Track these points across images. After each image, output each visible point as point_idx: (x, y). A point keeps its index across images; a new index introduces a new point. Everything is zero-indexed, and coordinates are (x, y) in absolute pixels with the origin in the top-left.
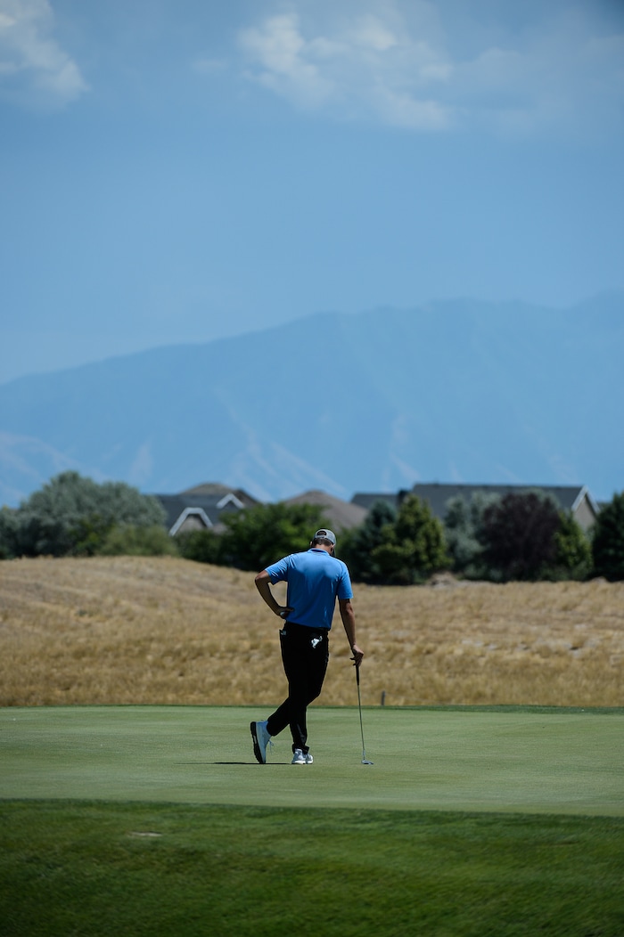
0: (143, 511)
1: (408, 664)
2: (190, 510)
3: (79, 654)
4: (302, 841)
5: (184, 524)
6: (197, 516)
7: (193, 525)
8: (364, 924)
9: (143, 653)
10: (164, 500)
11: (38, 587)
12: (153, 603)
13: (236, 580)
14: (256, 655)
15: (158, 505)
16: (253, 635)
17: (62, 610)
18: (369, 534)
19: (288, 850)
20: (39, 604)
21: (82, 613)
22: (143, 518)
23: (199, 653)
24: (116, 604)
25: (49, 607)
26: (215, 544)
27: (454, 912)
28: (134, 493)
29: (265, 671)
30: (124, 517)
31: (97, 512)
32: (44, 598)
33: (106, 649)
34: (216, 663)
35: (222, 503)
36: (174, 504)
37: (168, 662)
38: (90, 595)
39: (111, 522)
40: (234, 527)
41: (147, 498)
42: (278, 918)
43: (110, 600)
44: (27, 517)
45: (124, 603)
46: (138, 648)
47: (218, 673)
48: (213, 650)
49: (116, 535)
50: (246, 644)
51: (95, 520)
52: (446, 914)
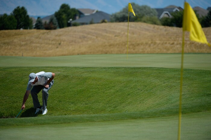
0: (152, 12)
1: (188, 46)
2: (165, 12)
3: (110, 45)
4: (88, 73)
5: (163, 15)
6: (167, 14)
7: (166, 16)
8: (97, 89)
9: (125, 45)
10: (158, 10)
11: (105, 30)
12: (133, 33)
13: (154, 28)
14: (152, 45)
15: (156, 11)
16: (152, 40)
17: (110, 35)
18: (209, 17)
19: (85, 75)
20: (105, 34)
21: (115, 36)
22: (152, 14)
23: (138, 45)
24: (124, 34)
25: (108, 35)
26: (169, 21)
27: (115, 86)
28: (149, 8)
29: (154, 48)
30: (147, 14)
31: (140, 13)
32: (107, 33)
33: (117, 44)
34: (142, 47)
35: (174, 10)
36: (160, 11)
37: (131, 47)
38: (118, 31)
39: (143, 15)
40: (174, 16)
41: (153, 9)
42: (81, 89)
43: (123, 33)
44: (122, 14)
45: (126, 33)
46: (125, 44)
47: (143, 49)
48: (142, 44)
49: (144, 18)
50: (150, 42)
51: (139, 15)
52: (113, 87)
